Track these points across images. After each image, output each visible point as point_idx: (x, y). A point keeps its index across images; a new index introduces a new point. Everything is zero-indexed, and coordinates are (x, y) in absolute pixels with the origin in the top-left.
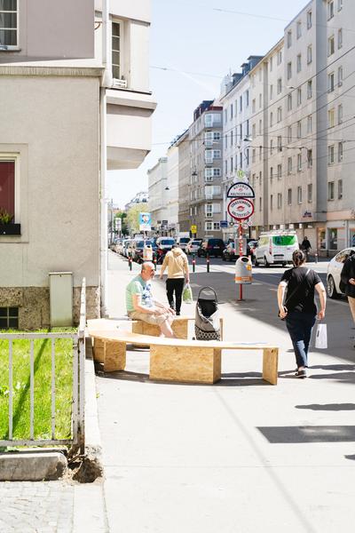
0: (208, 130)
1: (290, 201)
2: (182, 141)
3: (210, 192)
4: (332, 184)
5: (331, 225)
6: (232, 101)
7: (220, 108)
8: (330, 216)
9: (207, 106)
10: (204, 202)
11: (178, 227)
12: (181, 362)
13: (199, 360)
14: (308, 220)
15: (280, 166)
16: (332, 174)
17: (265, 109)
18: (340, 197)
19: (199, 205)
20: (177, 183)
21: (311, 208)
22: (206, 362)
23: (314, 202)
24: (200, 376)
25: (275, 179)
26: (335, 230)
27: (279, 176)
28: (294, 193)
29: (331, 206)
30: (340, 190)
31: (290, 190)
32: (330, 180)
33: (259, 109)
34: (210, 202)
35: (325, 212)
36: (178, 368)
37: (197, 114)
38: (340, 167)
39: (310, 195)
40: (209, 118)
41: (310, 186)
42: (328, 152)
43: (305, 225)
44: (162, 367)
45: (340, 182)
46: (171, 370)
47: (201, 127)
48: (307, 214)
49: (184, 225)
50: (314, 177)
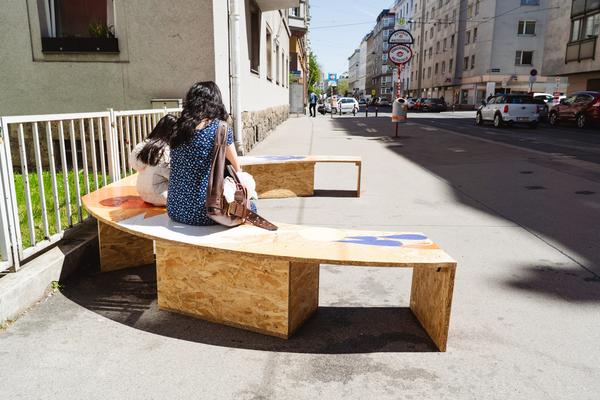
0: (385, 28)
1: (436, 72)
2: (369, 38)
3: (385, 69)
4: (467, 59)
5: (464, 87)
6: (402, 7)
7: (393, 14)
8: (465, 81)
9: (386, 13)
10: (381, 75)
11: (365, 92)
12: (218, 281)
13: (256, 281)
14: (449, 84)
15: (431, 49)
16: (468, 51)
17: (424, 10)
18: (472, 67)
19: (378, 78)
20: (365, 64)
21: (451, 75)
22: (271, 287)
23: (453, 72)
24: (259, 318)
25: (427, 57)
26: (466, 91)
27: (430, 54)
28: (440, 67)
29: (465, 74)
30: (473, 62)
31: (437, 65)
32: (466, 56)
33: (419, 11)
34: (385, 75)
35: (460, 78)
36: (211, 292)
37: (379, 19)
38: (474, 45)
39: (451, 67)
40: (387, 21)
41: (451, 61)
42: (466, 36)
43: (446, 88)
44: (181, 285)
45: (473, 57)
46: (200, 295)
47: (381, 27)
48: (448, 80)
49: (368, 91)
50: (455, 54)
